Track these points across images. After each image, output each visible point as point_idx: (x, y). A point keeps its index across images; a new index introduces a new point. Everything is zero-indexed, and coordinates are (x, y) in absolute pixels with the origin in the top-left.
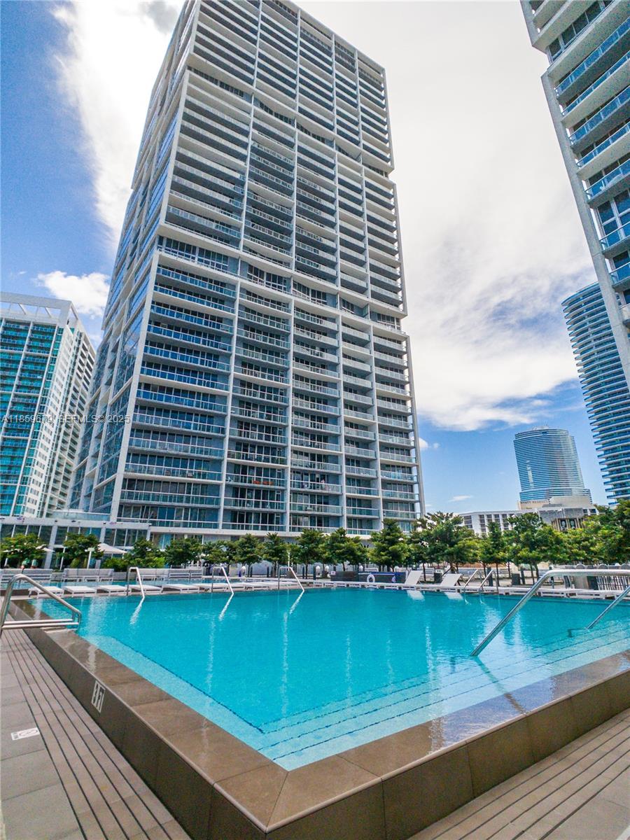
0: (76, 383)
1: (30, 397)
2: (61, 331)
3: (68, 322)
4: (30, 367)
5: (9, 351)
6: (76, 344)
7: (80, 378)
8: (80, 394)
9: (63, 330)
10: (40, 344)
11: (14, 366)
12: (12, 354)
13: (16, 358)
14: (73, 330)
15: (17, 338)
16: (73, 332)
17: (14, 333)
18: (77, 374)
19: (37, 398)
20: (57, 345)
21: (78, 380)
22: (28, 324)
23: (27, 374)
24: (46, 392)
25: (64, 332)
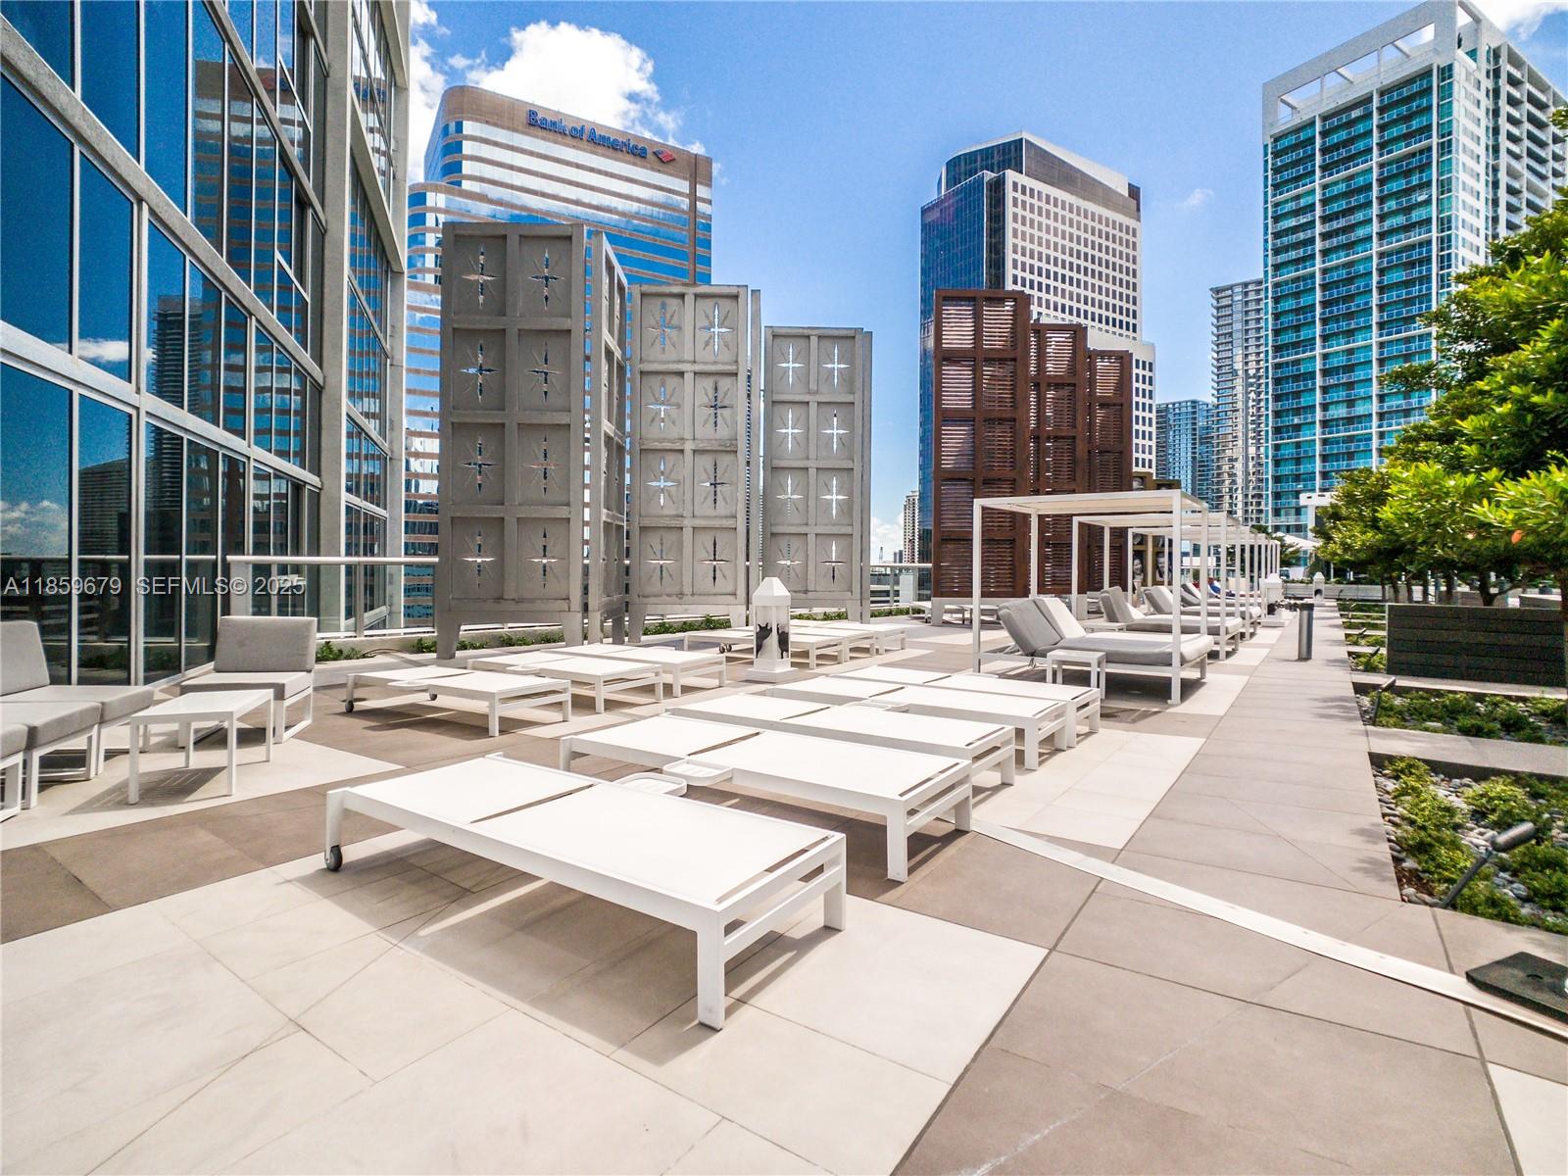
0: (1512, 173)
1: (1412, 247)
2: (1447, 72)
3: (1460, 41)
4: (1395, 186)
5: (1344, 174)
6: (1488, 84)
7: (1517, 157)
8: (1526, 195)
9: (1450, 67)
10: (1403, 129)
11: (1362, 198)
12: (1351, 178)
13: (1361, 181)
14: (1472, 54)
15: (1351, 141)
16: (1475, 60)
17: (1343, 135)
18: (1509, 152)
19: (1429, 242)
20: (1446, 110)
21: (1514, 163)
22: (1369, 99)
23: (1392, 204)
24: (1445, 224)
25: (1457, 69)
